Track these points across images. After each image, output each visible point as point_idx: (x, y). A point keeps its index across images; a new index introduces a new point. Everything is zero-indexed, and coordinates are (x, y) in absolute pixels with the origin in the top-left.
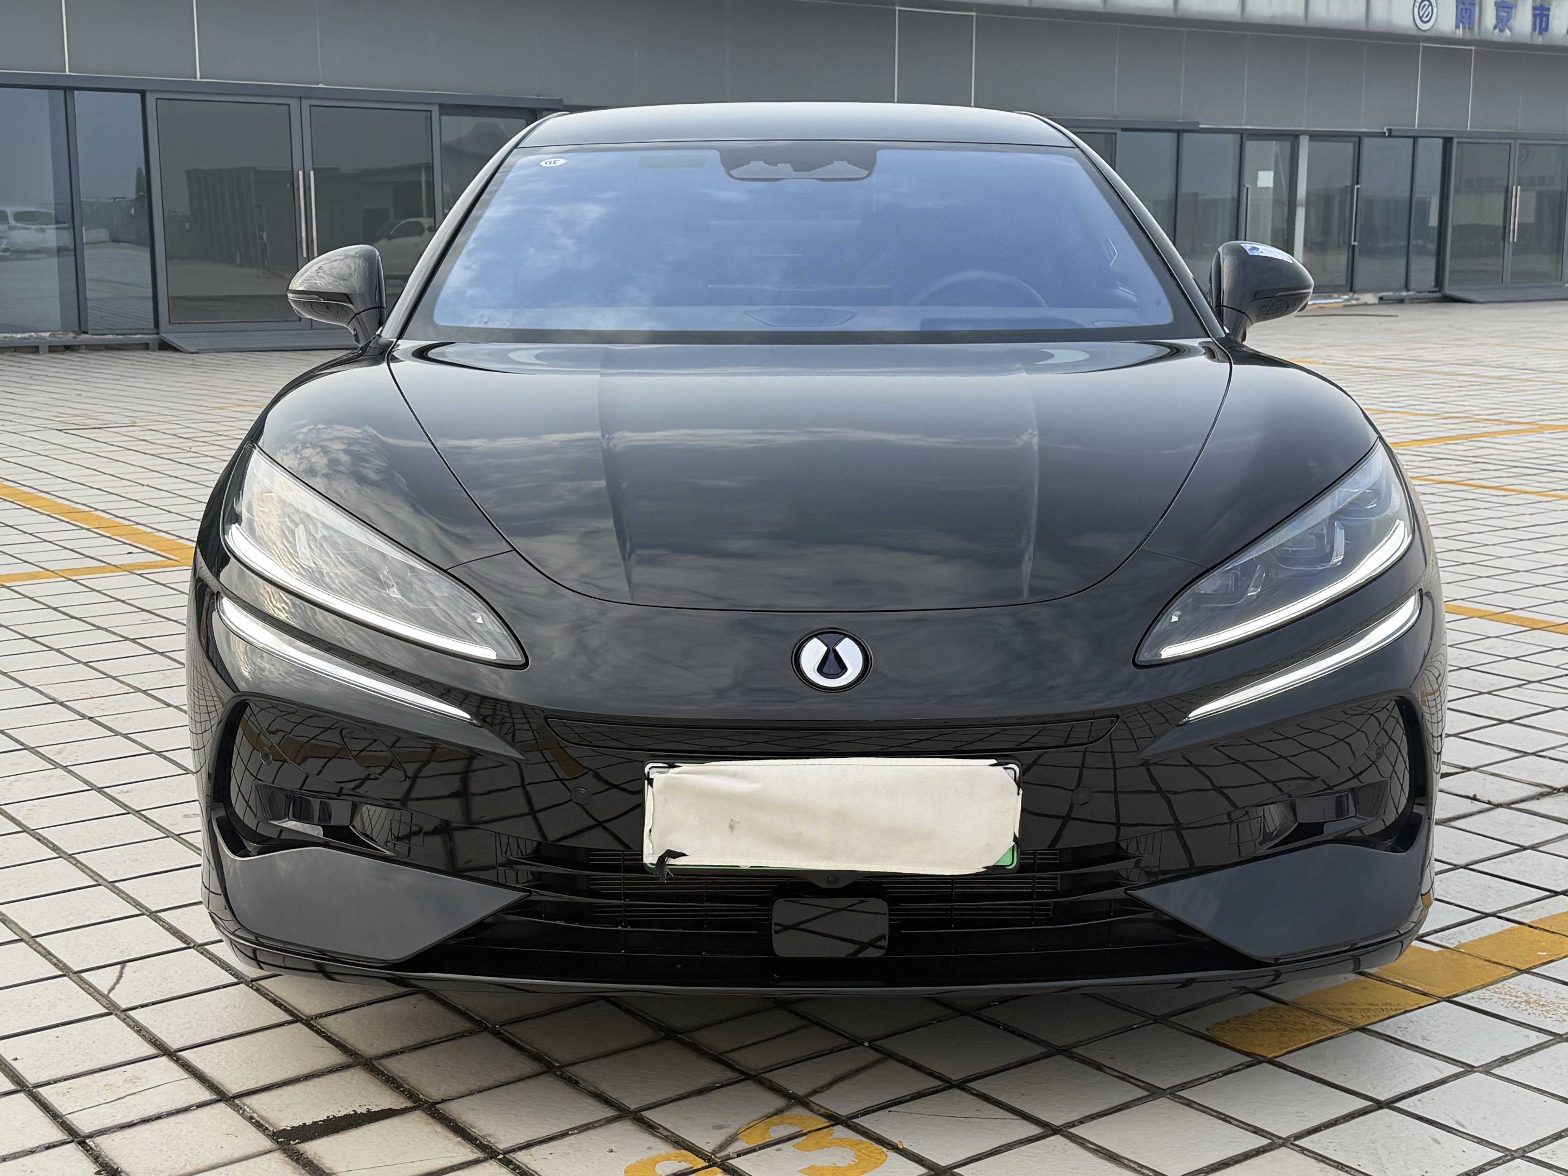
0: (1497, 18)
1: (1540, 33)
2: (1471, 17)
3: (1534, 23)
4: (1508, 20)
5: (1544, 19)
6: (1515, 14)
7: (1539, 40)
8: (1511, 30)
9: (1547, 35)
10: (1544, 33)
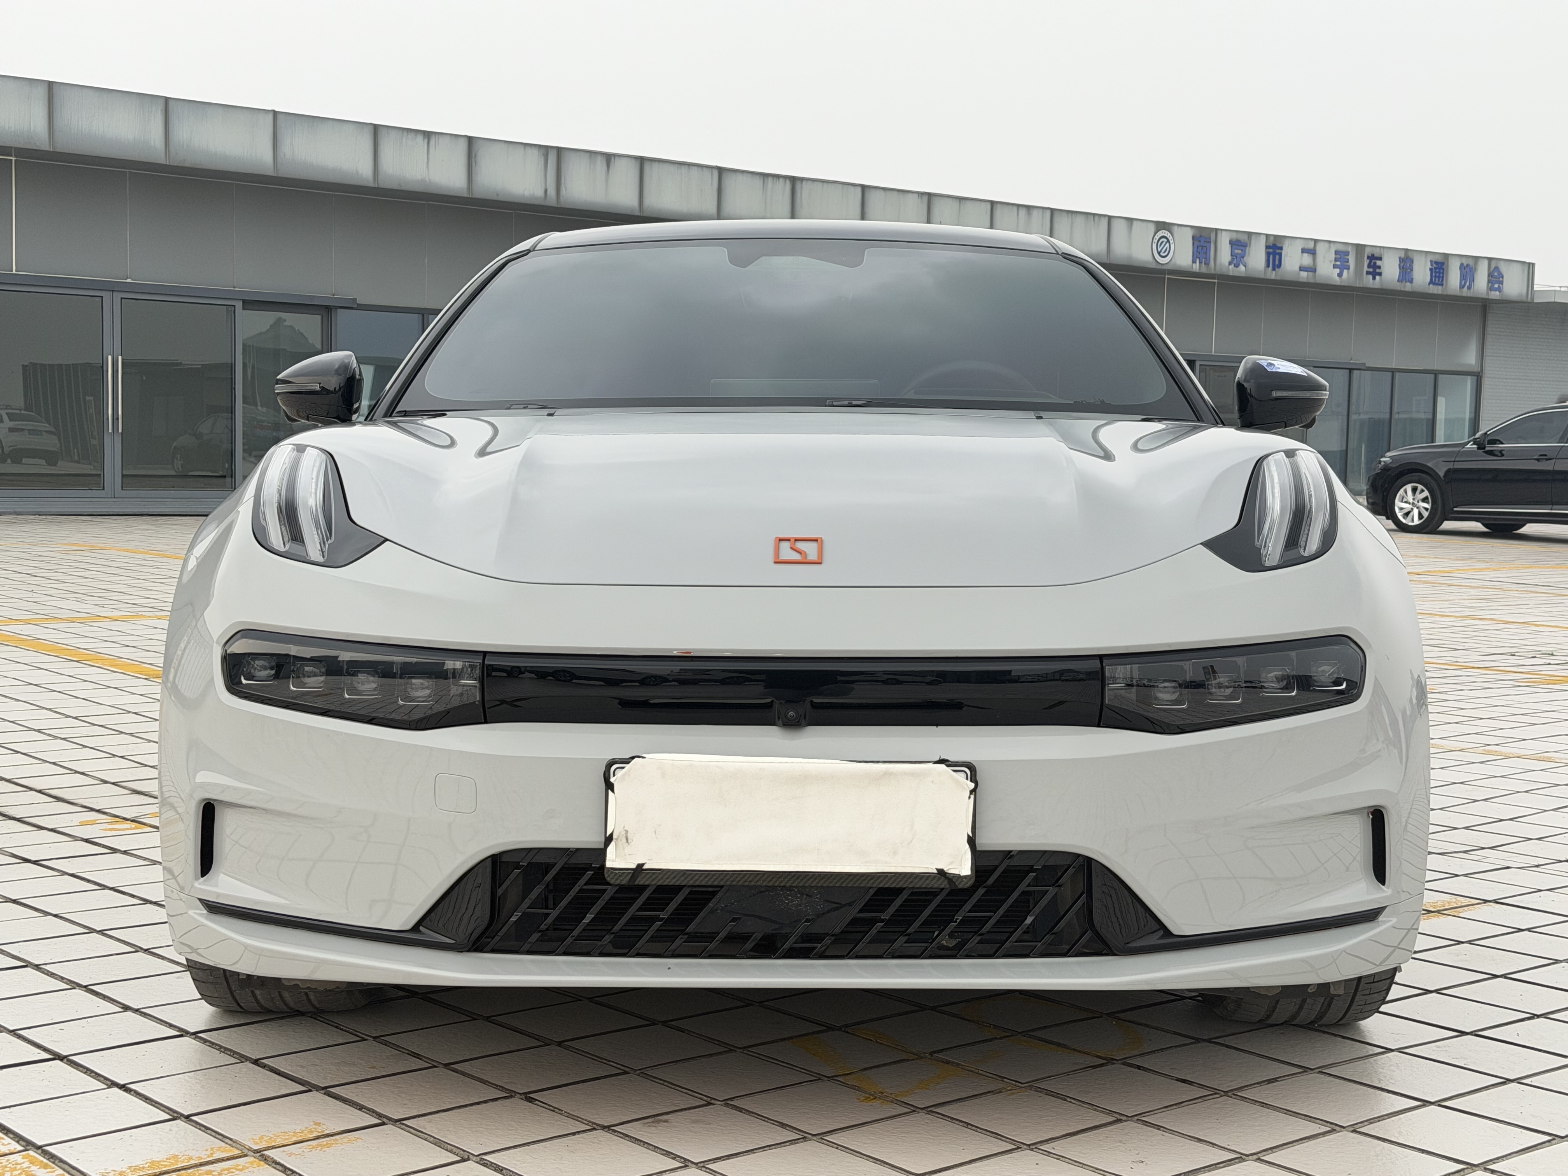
0: (1232, 255)
1: (1274, 269)
2: (1207, 253)
3: (1268, 261)
4: (1243, 257)
5: (1277, 257)
6: (1249, 252)
7: (1272, 275)
8: (1245, 266)
9: (1280, 271)
10: (1277, 269)
